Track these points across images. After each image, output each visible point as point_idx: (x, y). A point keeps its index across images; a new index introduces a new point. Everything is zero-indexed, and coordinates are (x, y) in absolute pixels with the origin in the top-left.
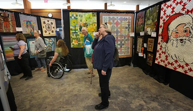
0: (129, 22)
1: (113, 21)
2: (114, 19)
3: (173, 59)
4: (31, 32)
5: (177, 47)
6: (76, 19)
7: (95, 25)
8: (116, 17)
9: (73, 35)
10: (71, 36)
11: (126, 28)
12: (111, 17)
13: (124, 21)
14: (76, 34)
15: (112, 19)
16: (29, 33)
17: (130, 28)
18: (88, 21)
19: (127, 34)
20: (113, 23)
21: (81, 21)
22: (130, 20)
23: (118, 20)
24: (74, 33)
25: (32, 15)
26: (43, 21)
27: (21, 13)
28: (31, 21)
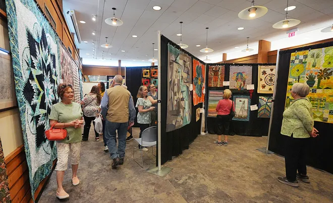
4: (240, 86)
6: (303, 63)
10: (288, 94)
16: (238, 87)
21: (314, 66)
25: (246, 64)
26: (262, 70)
27: (232, 65)
28: (244, 72)
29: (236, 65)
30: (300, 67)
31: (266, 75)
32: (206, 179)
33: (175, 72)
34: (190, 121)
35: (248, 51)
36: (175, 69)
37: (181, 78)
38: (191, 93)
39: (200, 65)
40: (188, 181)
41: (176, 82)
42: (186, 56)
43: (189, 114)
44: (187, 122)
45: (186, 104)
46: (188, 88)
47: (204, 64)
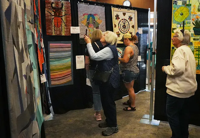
6: (187, 5)
21: (199, 10)
28: (96, 14)
29: (85, 2)
30: (184, 10)
31: (119, 20)
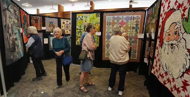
0: (137, 22)
1: (118, 21)
2: (118, 19)
3: (164, 69)
5: (168, 54)
7: (98, 25)
8: (121, 16)
9: (78, 34)
10: (77, 34)
11: (133, 28)
12: (116, 17)
13: (131, 20)
14: (81, 33)
15: (116, 19)
17: (138, 28)
18: (92, 21)
19: (134, 35)
20: (117, 22)
21: (86, 21)
22: (138, 19)
23: (124, 20)
24: (79, 32)
25: (54, 17)
26: (63, 22)
27: (46, 17)
29: (49, 17)
30: (81, 21)
31: (65, 24)
32: (45, 89)
33: (8, 18)
34: (23, 55)
35: (53, 10)
36: (8, 16)
37: (13, 23)
38: (21, 35)
39: (26, 14)
40: (33, 95)
41: (10, 26)
42: (15, 6)
43: (22, 49)
44: (21, 55)
45: (19, 42)
46: (19, 30)
47: (28, 14)
